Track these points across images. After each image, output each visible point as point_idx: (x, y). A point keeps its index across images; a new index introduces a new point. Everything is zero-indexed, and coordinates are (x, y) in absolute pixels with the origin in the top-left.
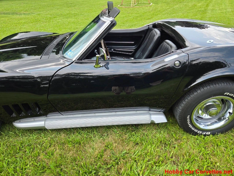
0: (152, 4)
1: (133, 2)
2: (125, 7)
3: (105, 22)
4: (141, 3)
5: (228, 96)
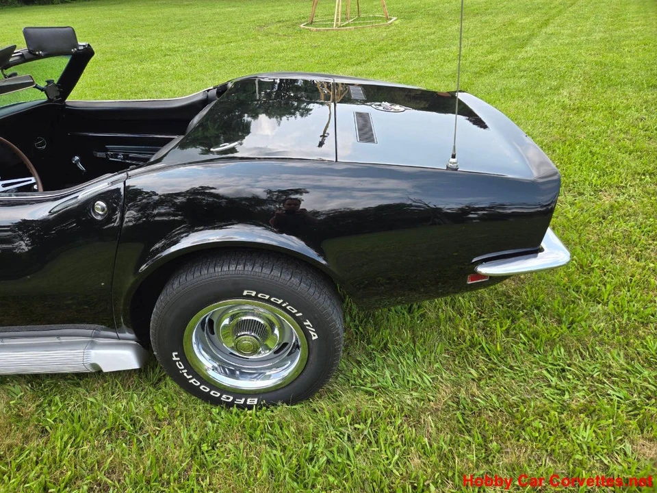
0: (397, 19)
2: (317, 30)
5: (258, 299)
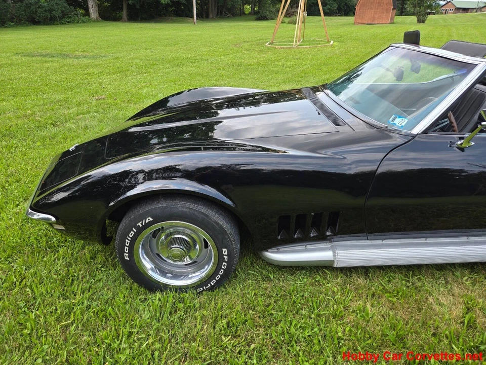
0: (334, 42)
2: (281, 48)
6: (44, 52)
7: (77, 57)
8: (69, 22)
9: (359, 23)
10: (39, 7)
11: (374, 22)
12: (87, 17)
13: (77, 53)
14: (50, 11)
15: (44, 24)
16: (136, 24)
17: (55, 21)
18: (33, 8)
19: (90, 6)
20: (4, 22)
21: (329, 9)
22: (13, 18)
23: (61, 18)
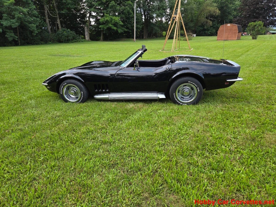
0: (193, 49)
1: (173, 47)
2: (166, 52)
3: (139, 52)
4: (182, 49)
5: (190, 83)
6: (61, 54)
7: (74, 56)
8: (76, 42)
9: (219, 40)
10: (63, 35)
11: (228, 39)
12: (84, 39)
13: (75, 55)
14: (68, 37)
15: (64, 43)
16: (106, 42)
17: (69, 41)
18: (60, 35)
19: (86, 34)
20: (47, 42)
21: (210, 33)
22: (51, 40)
23: (72, 40)
